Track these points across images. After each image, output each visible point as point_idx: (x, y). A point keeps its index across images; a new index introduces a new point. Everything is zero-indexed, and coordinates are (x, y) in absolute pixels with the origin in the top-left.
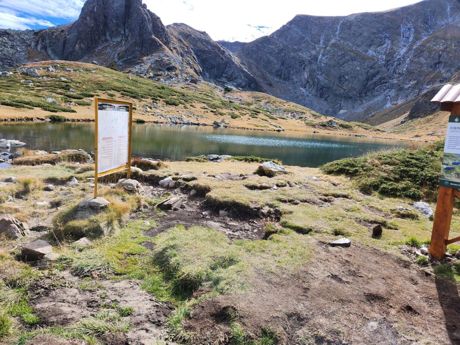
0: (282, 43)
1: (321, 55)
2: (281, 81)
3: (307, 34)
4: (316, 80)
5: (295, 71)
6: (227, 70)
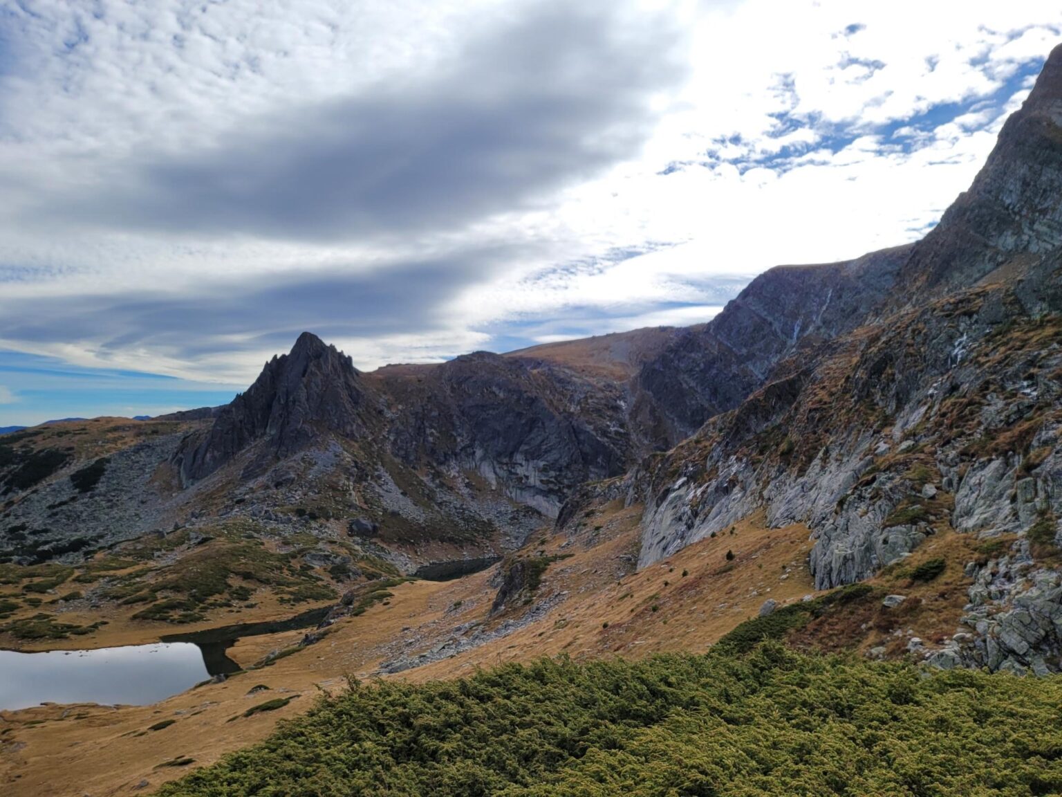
3: (776, 315)
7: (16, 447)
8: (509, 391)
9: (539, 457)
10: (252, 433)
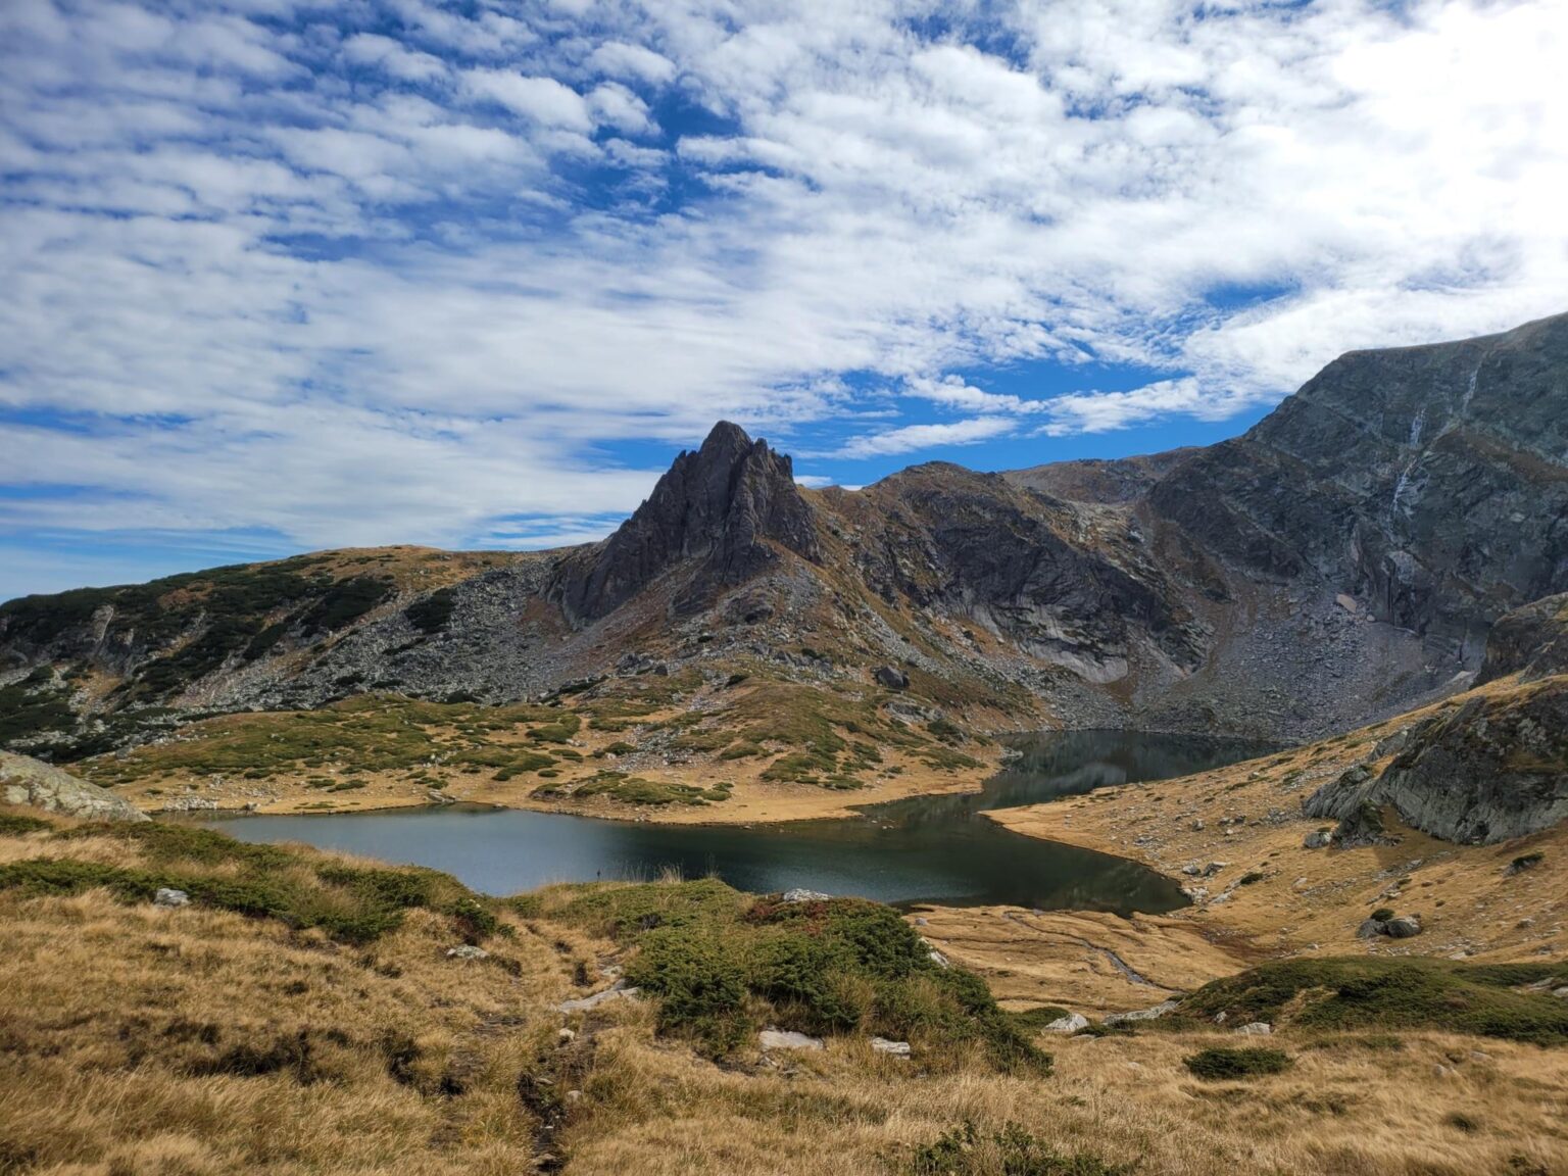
0: (1280, 454)
1: (1404, 480)
2: (1271, 578)
3: (1370, 413)
4: (1383, 567)
5: (1321, 540)
6: (1039, 572)
7: (304, 574)
8: (999, 511)
9: (1053, 601)
10: (664, 557)
